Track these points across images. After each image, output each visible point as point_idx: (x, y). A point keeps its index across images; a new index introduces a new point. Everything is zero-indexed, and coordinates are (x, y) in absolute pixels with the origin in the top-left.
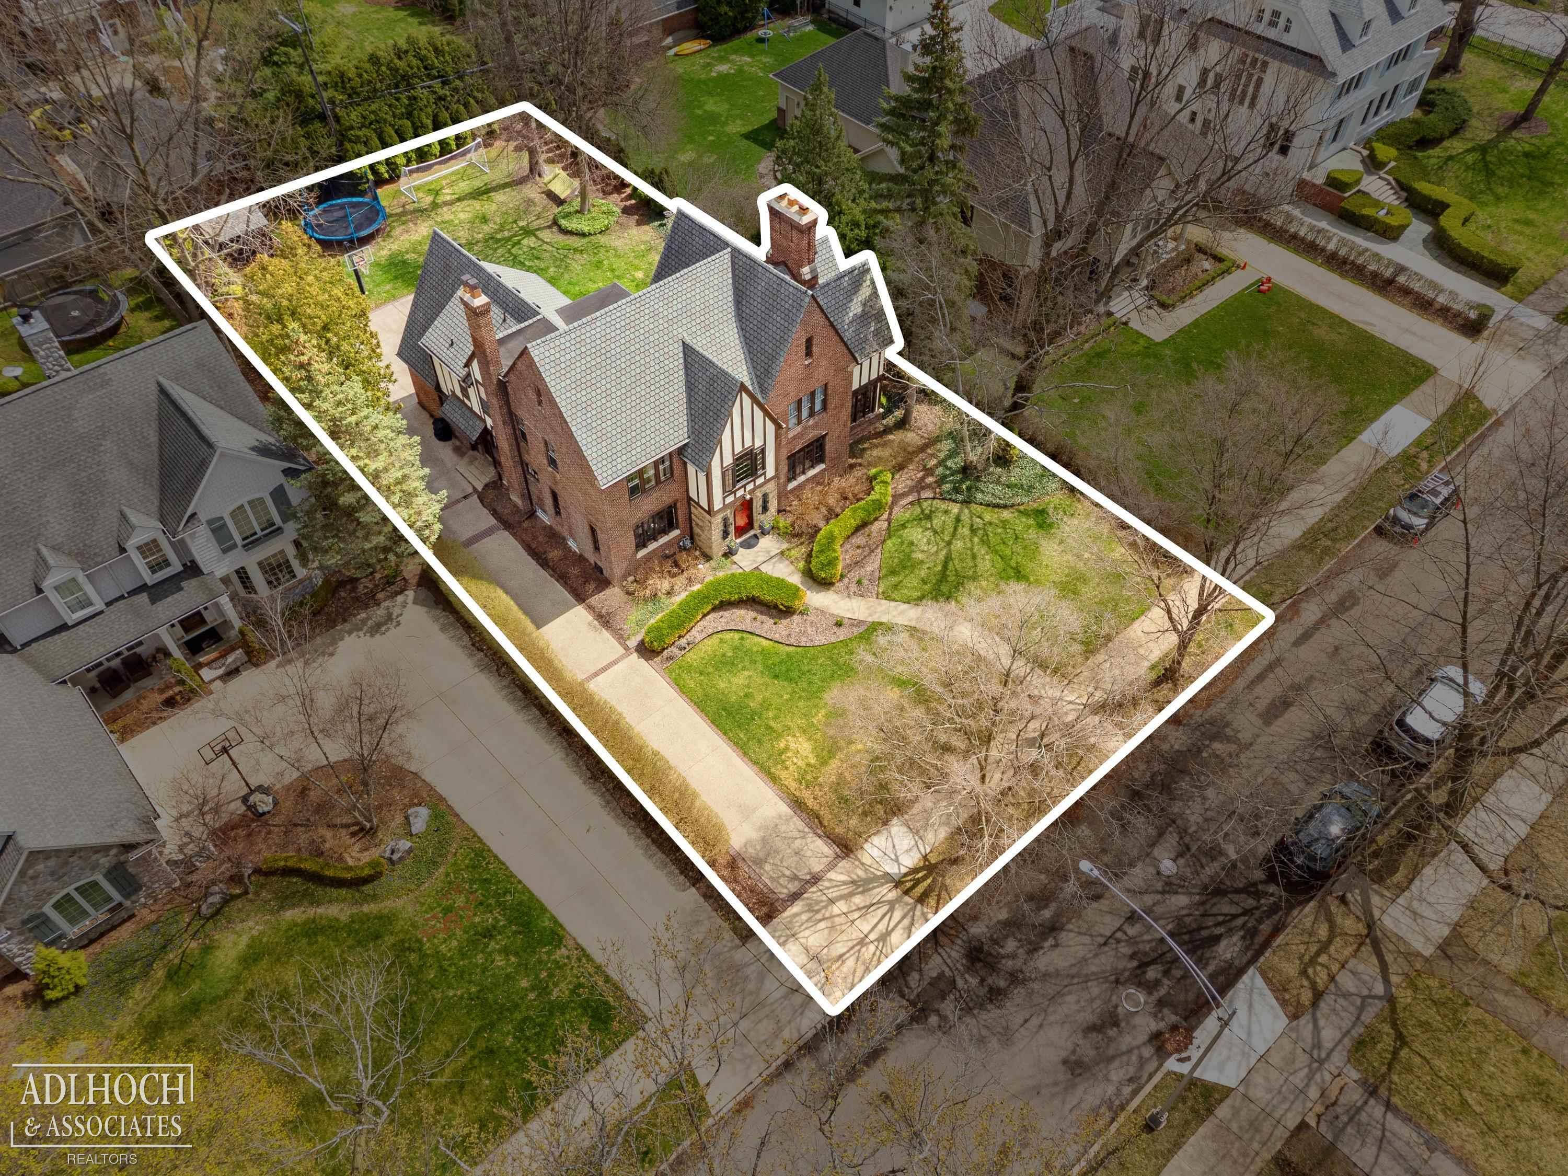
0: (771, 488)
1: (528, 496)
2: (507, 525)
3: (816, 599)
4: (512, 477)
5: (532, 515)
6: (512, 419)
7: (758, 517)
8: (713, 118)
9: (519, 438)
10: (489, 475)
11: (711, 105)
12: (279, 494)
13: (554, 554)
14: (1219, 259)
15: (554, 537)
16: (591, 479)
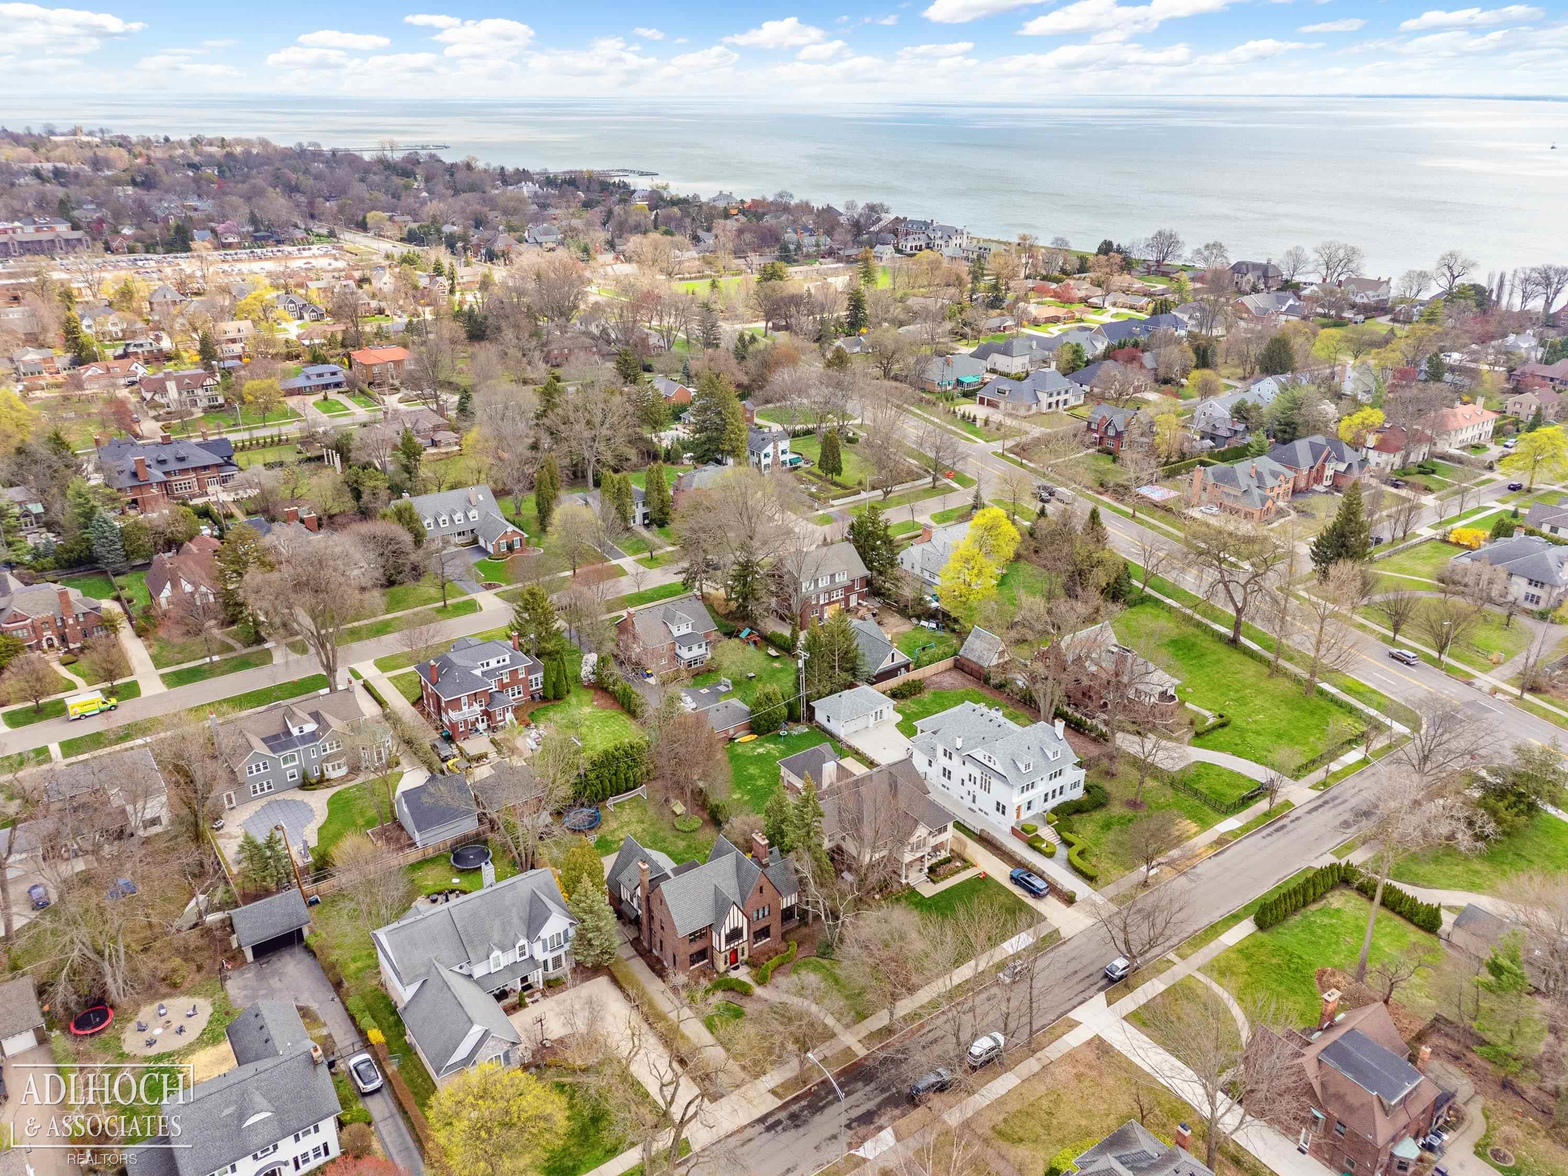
0: (746, 945)
1: (650, 943)
2: (641, 955)
3: (758, 991)
4: (645, 937)
5: (651, 951)
6: (649, 910)
7: (740, 958)
8: (752, 777)
9: (651, 918)
10: (636, 934)
11: (752, 770)
12: (566, 932)
13: (658, 967)
14: (965, 861)
15: (659, 961)
16: (676, 934)
